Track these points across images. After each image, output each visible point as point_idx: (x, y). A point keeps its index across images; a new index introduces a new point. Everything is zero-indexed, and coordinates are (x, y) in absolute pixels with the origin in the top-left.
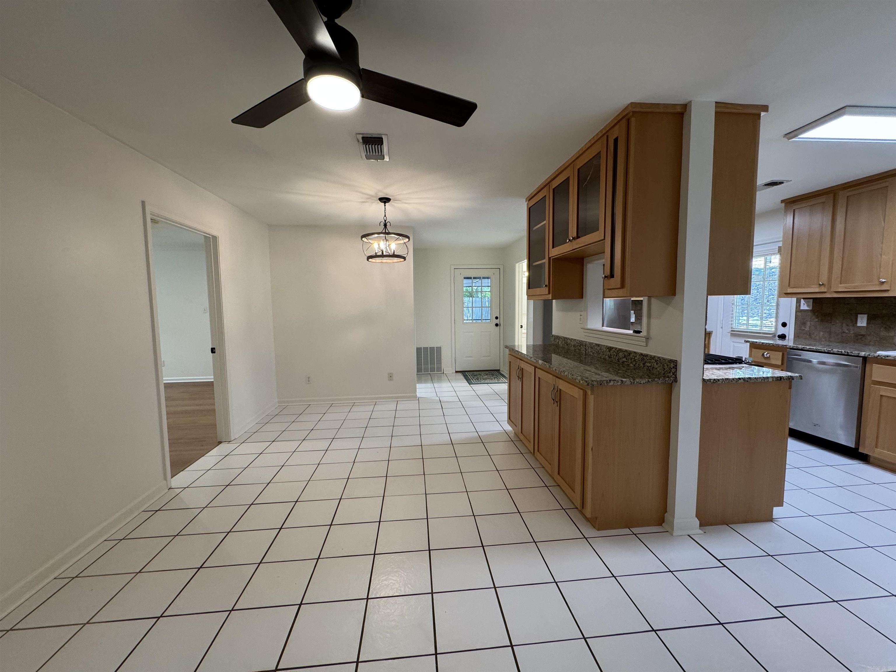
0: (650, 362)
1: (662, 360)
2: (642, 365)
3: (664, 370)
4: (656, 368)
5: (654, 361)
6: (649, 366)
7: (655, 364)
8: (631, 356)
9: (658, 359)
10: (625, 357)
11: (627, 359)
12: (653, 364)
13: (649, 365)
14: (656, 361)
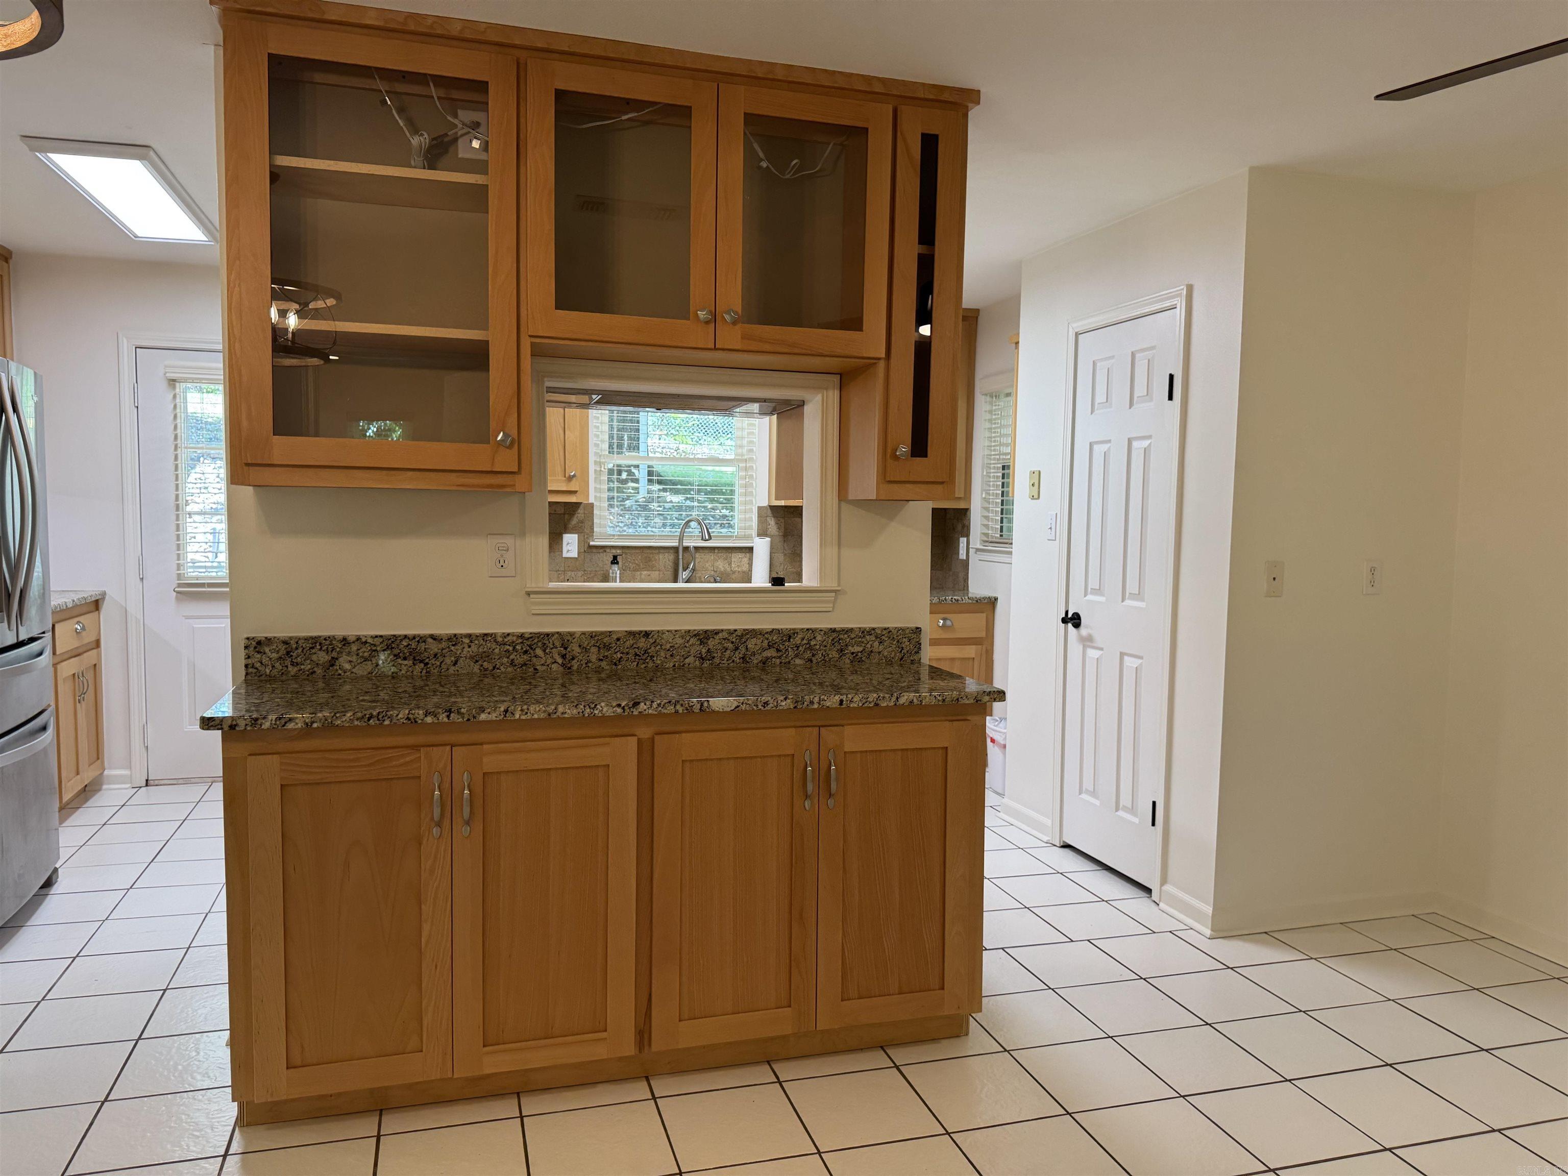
0: (859, 644)
1: (895, 632)
2: (834, 654)
3: (901, 652)
4: (879, 653)
5: (874, 639)
6: (858, 652)
7: (876, 644)
8: (798, 640)
9: (884, 632)
10: (770, 646)
11: (778, 650)
12: (869, 646)
13: (857, 649)
14: (877, 637)
